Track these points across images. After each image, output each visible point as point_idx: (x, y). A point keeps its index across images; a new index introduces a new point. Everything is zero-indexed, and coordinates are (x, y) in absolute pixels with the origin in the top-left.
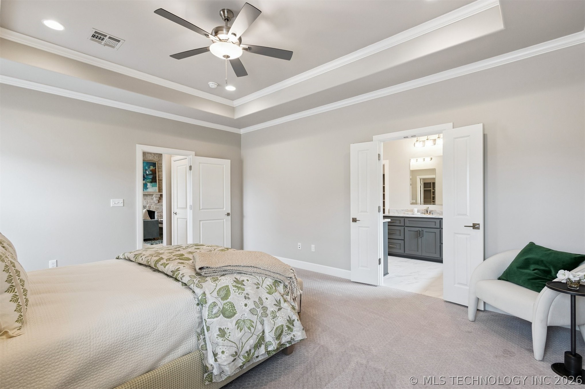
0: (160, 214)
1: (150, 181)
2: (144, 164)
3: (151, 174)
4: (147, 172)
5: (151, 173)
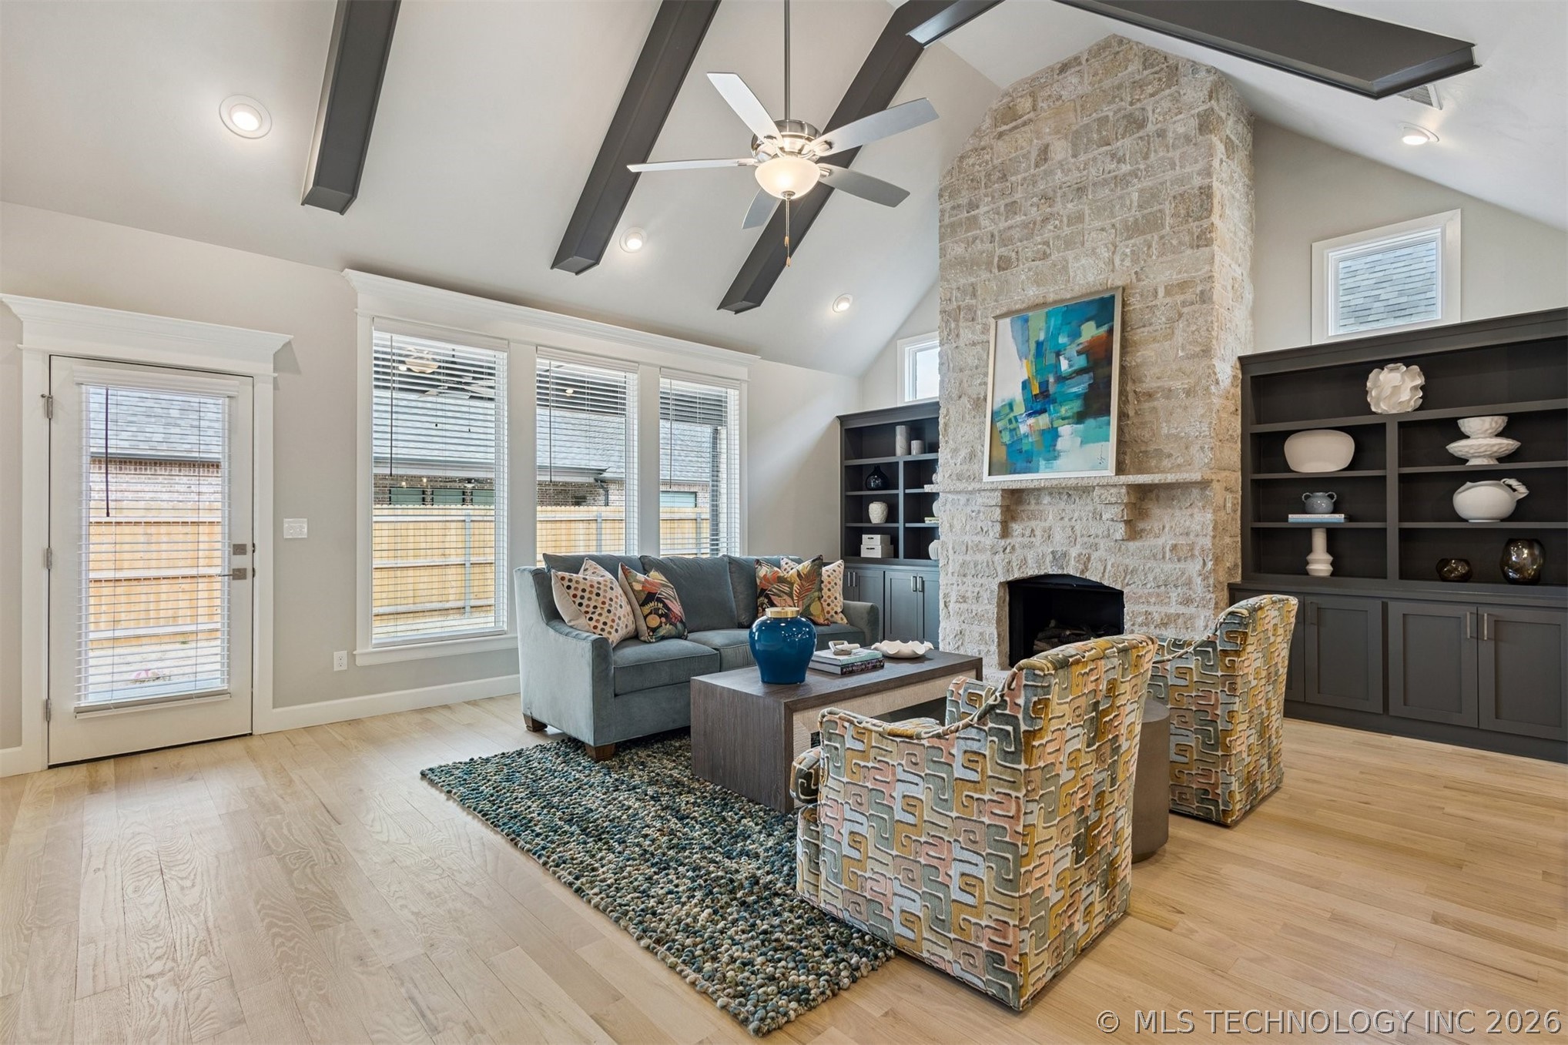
1: (1076, 410)
2: (1053, 323)
3: (1081, 372)
4: (1064, 365)
5: (1081, 362)
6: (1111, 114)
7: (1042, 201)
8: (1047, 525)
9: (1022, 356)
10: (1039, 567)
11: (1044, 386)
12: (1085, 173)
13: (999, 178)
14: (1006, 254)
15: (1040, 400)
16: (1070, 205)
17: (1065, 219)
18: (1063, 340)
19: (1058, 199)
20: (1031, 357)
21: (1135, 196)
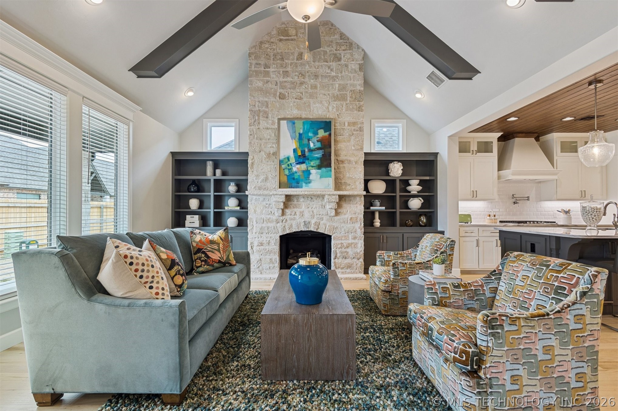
0: (340, 242)
1: (317, 164)
2: (306, 127)
3: (319, 149)
4: (312, 145)
5: (319, 145)
6: (328, 51)
7: (300, 75)
8: (302, 210)
9: (293, 138)
10: (298, 228)
11: (303, 152)
12: (318, 70)
13: (280, 58)
14: (283, 92)
15: (302, 158)
16: (312, 81)
17: (310, 86)
18: (310, 135)
19: (307, 77)
20: (297, 139)
21: (337, 86)
